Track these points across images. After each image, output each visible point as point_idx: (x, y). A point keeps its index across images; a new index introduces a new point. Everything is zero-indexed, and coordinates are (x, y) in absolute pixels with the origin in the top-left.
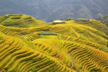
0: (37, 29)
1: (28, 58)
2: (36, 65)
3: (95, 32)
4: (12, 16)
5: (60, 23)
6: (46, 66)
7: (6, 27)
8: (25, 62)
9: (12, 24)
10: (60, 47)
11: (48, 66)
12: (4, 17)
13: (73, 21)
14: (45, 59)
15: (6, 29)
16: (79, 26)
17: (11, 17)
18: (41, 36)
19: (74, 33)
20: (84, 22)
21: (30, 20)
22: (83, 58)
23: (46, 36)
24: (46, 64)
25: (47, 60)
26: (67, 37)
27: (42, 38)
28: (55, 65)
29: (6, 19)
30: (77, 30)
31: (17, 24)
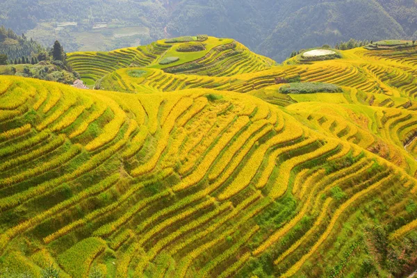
1: (314, 158)
2: (340, 180)
4: (176, 42)
5: (327, 59)
6: (371, 184)
7: (174, 76)
8: (307, 170)
9: (183, 67)
10: (375, 126)
11: (378, 183)
12: (152, 48)
13: (361, 49)
14: (363, 160)
15: (173, 82)
16: (385, 64)
17: (177, 45)
19: (379, 85)
20: (399, 52)
21: (232, 54)
23: (307, 95)
24: (368, 175)
25: (370, 164)
26: (374, 98)
27: (296, 102)
28: (396, 180)
29: (160, 54)
30: (386, 76)
31: (197, 67)
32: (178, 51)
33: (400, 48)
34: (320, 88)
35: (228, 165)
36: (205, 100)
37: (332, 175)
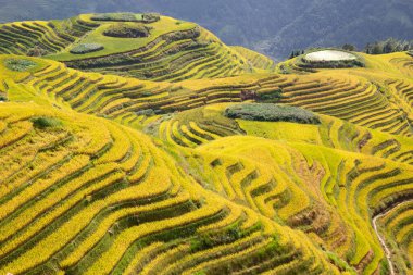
0: (224, 88)
2: (210, 262)
4: (109, 20)
7: (81, 74)
8: (160, 244)
9: (108, 60)
10: (333, 182)
12: (70, 25)
13: (403, 55)
14: (256, 235)
15: (78, 83)
17: (106, 26)
18: (242, 124)
19: (406, 115)
21: (190, 47)
23: (264, 124)
24: (257, 259)
26: (368, 137)
27: (244, 132)
28: (303, 269)
29: (80, 35)
31: (130, 62)
32: (106, 34)
34: (286, 114)
36: (28, 125)
37: (200, 255)
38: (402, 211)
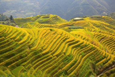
0: (64, 25)
1: (77, 45)
3: (108, 26)
4: (42, 16)
5: (80, 20)
6: (91, 51)
7: (42, 24)
8: (75, 48)
9: (44, 22)
10: (92, 37)
11: (93, 51)
12: (36, 17)
13: (88, 18)
14: (89, 45)
16: (94, 21)
18: (72, 30)
19: (93, 27)
20: (98, 19)
21: (56, 19)
22: (110, 46)
23: (75, 29)
24: (90, 49)
25: (91, 47)
26: (92, 30)
27: (72, 31)
28: (97, 50)
29: (38, 19)
30: (95, 25)
31: (47, 22)
32: (43, 18)
33: (98, 17)
34: (78, 27)
35: (56, 47)
36: (49, 31)
37: (82, 49)
38: (103, 41)
